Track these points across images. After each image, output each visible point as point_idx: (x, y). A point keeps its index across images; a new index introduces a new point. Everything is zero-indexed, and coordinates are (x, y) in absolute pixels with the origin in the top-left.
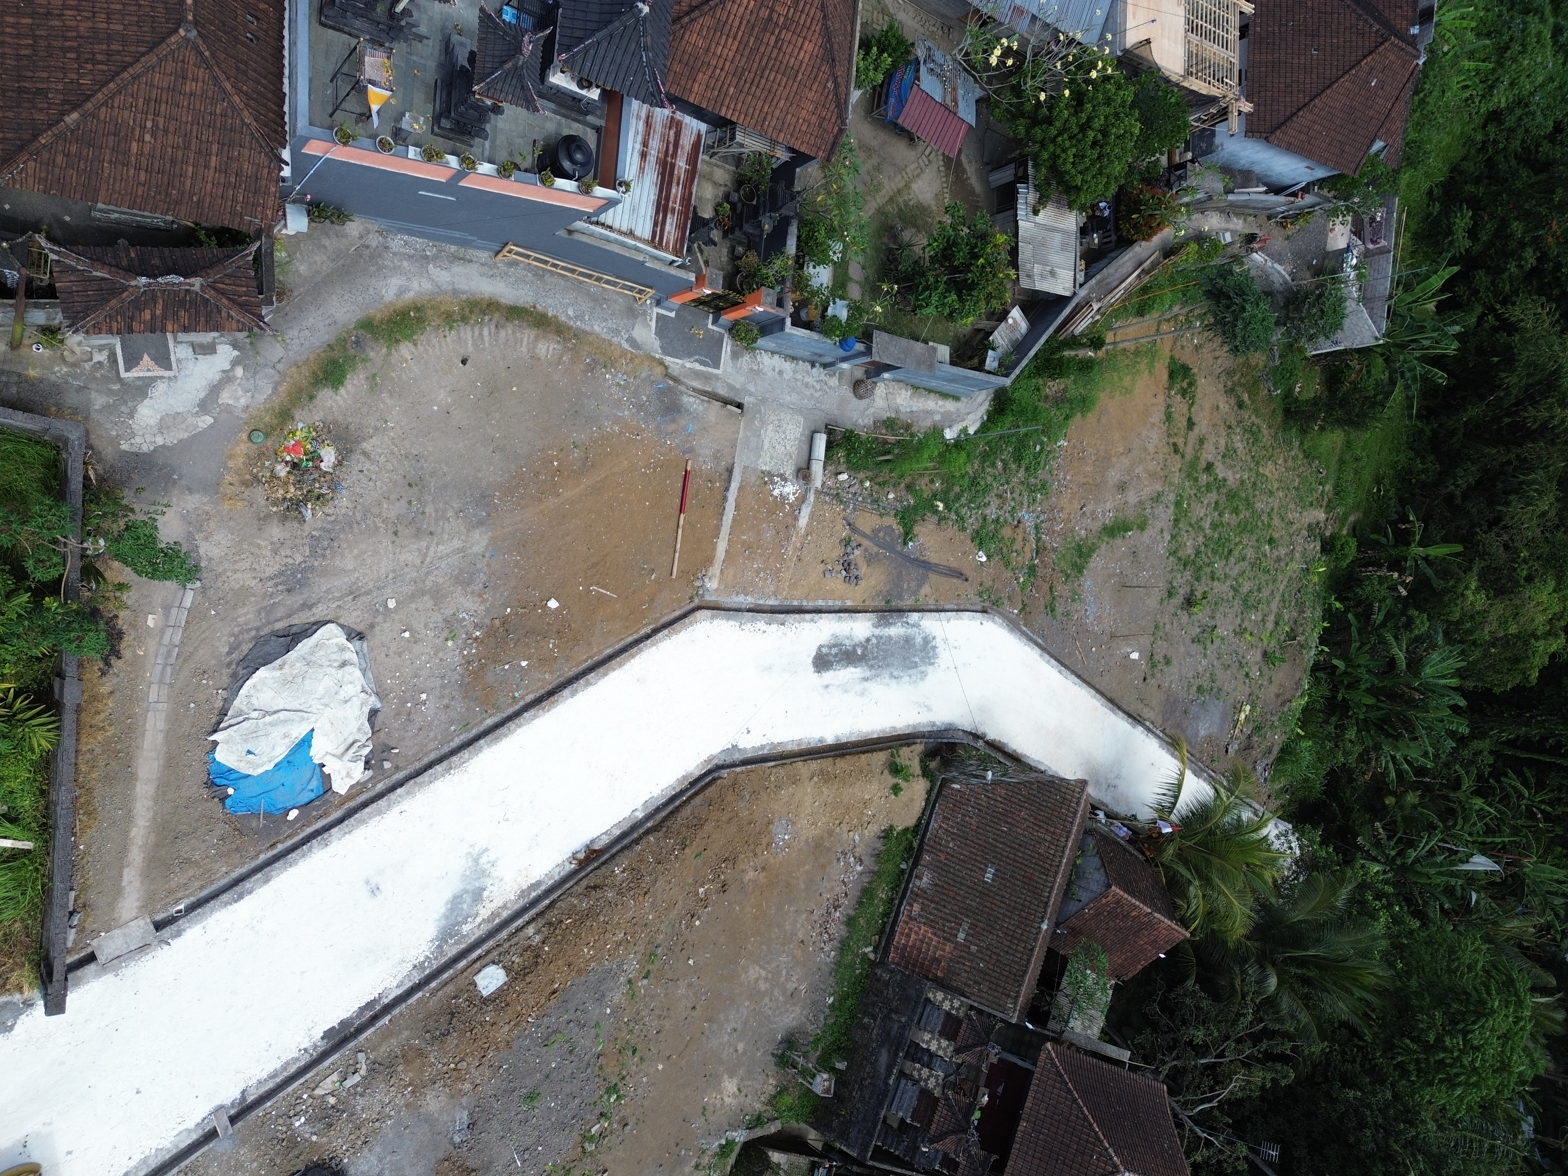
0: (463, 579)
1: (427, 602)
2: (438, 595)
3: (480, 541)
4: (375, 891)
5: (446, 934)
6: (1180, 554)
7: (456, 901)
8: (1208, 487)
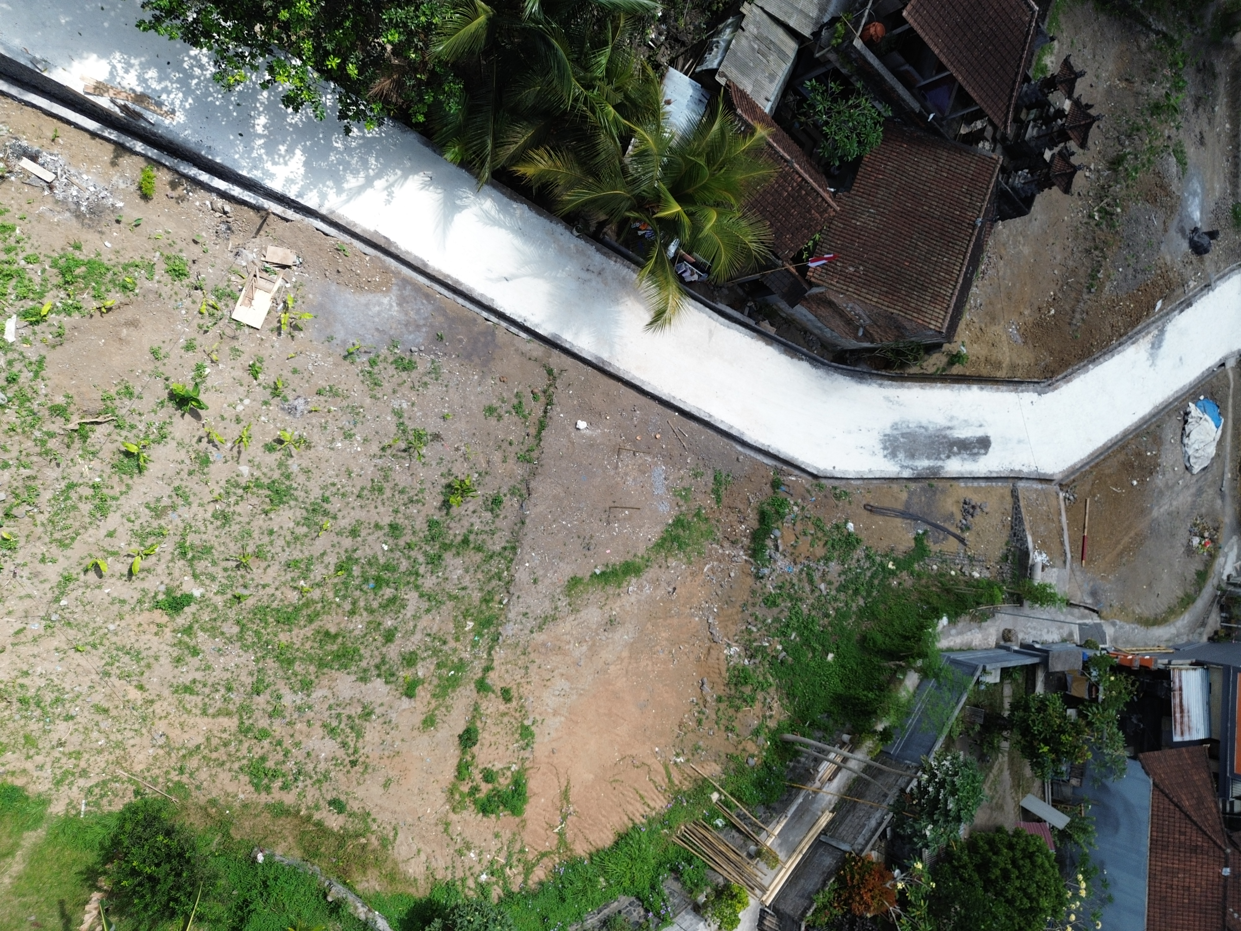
0: (1161, 493)
1: (1170, 483)
2: (1167, 486)
3: (1155, 513)
4: (1181, 359)
5: (1162, 332)
6: (478, 557)
7: (1160, 347)
8: (410, 660)
